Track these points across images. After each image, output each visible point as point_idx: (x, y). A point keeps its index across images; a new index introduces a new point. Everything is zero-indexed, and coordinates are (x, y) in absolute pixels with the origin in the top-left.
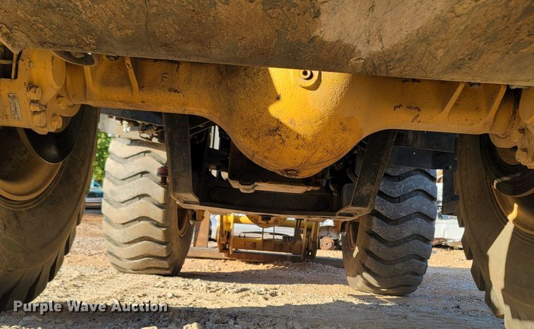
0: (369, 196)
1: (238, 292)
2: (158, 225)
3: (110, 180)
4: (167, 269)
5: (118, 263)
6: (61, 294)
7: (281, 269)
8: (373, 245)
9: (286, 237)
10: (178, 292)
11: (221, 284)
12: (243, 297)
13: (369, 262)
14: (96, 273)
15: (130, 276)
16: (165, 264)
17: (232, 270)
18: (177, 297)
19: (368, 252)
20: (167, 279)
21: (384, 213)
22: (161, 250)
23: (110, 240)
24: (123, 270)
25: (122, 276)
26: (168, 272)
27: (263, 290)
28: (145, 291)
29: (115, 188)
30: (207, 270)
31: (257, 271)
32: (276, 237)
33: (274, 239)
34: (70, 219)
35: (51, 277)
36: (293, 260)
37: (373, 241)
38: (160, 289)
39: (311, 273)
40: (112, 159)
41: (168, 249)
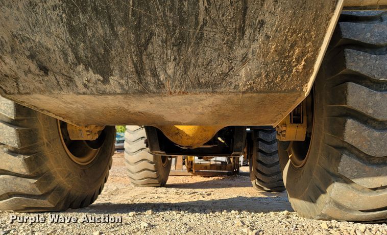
0: (241, 147)
1: (190, 194)
2: (151, 163)
3: (128, 142)
4: (158, 184)
5: (134, 182)
6: (107, 199)
7: (221, 180)
8: (260, 167)
9: (222, 162)
10: (162, 195)
11: (184, 190)
12: (192, 197)
13: (259, 175)
14: (125, 187)
15: (141, 188)
16: (156, 181)
17: (195, 182)
18: (160, 198)
19: (258, 171)
20: (158, 188)
21: (264, 150)
22: (154, 175)
23: (129, 171)
24: (137, 185)
25: (137, 188)
26: (159, 185)
27: (204, 192)
28: (146, 196)
29: (130, 146)
30: (181, 182)
31: (208, 181)
32: (217, 163)
33: (216, 164)
34: (106, 168)
35: (100, 193)
36: (228, 174)
37: (259, 164)
38: (153, 194)
39: (237, 181)
40: (128, 132)
41: (157, 174)
